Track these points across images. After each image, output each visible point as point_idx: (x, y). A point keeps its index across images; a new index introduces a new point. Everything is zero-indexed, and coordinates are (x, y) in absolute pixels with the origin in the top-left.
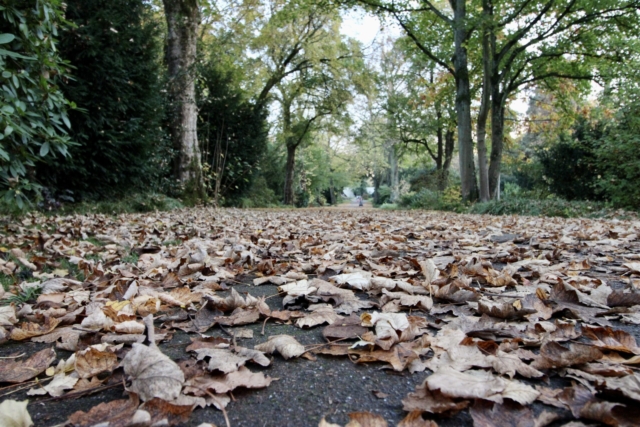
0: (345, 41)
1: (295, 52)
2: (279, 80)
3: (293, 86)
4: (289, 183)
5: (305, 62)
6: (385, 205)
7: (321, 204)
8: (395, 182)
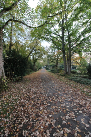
1: (34, 48)
2: (32, 52)
3: (34, 53)
5: (36, 50)
6: (48, 70)
7: (39, 70)
8: (49, 67)
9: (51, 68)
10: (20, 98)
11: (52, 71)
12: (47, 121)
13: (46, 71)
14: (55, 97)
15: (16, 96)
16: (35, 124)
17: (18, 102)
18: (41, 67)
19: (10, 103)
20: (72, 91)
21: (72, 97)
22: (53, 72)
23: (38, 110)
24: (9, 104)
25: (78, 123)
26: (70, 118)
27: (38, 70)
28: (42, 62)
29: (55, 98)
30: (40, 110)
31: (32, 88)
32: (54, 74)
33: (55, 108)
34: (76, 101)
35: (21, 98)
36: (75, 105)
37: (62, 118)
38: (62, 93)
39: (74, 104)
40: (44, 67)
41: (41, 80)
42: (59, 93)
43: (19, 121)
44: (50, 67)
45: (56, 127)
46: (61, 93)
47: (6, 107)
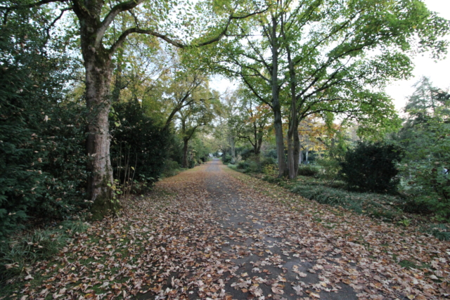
0: (211, 91)
1: (187, 95)
2: (180, 109)
3: (186, 112)
4: (185, 157)
5: (192, 101)
6: (230, 165)
7: (200, 163)
8: (234, 154)
9: (240, 157)
10: (153, 232)
11: (241, 166)
12: (220, 268)
13: (224, 167)
14: (243, 229)
15: (142, 227)
16: (194, 273)
17: (151, 238)
18: (208, 155)
19: (133, 239)
20: (288, 219)
21: (285, 230)
22: (244, 170)
23: (200, 252)
24: (132, 242)
25: (284, 271)
26: (270, 264)
27: (196, 162)
28: (209, 137)
29: (241, 232)
30: (206, 251)
31: (184, 211)
32: (247, 176)
33: (241, 249)
34: (294, 238)
35: (156, 230)
36: (287, 245)
37: (252, 264)
38: (262, 222)
39: (287, 243)
40: (216, 155)
41: (206, 192)
42: (255, 222)
43: (161, 268)
44: (236, 155)
45: (238, 276)
46: (259, 223)
47: (124, 246)
